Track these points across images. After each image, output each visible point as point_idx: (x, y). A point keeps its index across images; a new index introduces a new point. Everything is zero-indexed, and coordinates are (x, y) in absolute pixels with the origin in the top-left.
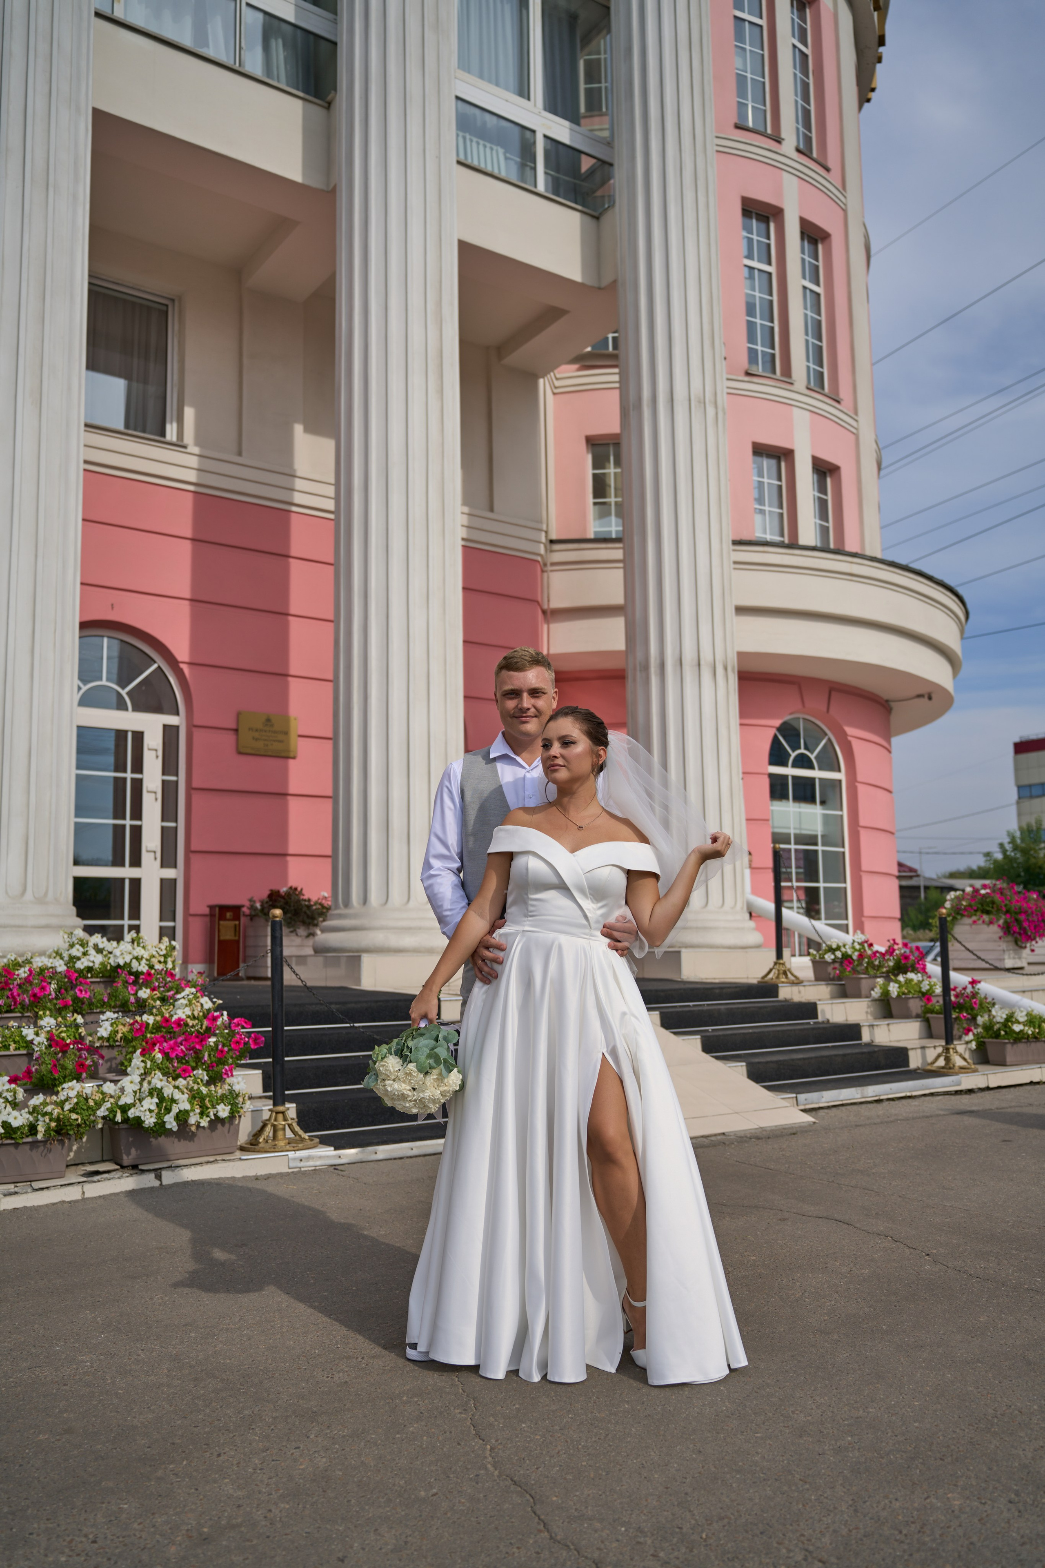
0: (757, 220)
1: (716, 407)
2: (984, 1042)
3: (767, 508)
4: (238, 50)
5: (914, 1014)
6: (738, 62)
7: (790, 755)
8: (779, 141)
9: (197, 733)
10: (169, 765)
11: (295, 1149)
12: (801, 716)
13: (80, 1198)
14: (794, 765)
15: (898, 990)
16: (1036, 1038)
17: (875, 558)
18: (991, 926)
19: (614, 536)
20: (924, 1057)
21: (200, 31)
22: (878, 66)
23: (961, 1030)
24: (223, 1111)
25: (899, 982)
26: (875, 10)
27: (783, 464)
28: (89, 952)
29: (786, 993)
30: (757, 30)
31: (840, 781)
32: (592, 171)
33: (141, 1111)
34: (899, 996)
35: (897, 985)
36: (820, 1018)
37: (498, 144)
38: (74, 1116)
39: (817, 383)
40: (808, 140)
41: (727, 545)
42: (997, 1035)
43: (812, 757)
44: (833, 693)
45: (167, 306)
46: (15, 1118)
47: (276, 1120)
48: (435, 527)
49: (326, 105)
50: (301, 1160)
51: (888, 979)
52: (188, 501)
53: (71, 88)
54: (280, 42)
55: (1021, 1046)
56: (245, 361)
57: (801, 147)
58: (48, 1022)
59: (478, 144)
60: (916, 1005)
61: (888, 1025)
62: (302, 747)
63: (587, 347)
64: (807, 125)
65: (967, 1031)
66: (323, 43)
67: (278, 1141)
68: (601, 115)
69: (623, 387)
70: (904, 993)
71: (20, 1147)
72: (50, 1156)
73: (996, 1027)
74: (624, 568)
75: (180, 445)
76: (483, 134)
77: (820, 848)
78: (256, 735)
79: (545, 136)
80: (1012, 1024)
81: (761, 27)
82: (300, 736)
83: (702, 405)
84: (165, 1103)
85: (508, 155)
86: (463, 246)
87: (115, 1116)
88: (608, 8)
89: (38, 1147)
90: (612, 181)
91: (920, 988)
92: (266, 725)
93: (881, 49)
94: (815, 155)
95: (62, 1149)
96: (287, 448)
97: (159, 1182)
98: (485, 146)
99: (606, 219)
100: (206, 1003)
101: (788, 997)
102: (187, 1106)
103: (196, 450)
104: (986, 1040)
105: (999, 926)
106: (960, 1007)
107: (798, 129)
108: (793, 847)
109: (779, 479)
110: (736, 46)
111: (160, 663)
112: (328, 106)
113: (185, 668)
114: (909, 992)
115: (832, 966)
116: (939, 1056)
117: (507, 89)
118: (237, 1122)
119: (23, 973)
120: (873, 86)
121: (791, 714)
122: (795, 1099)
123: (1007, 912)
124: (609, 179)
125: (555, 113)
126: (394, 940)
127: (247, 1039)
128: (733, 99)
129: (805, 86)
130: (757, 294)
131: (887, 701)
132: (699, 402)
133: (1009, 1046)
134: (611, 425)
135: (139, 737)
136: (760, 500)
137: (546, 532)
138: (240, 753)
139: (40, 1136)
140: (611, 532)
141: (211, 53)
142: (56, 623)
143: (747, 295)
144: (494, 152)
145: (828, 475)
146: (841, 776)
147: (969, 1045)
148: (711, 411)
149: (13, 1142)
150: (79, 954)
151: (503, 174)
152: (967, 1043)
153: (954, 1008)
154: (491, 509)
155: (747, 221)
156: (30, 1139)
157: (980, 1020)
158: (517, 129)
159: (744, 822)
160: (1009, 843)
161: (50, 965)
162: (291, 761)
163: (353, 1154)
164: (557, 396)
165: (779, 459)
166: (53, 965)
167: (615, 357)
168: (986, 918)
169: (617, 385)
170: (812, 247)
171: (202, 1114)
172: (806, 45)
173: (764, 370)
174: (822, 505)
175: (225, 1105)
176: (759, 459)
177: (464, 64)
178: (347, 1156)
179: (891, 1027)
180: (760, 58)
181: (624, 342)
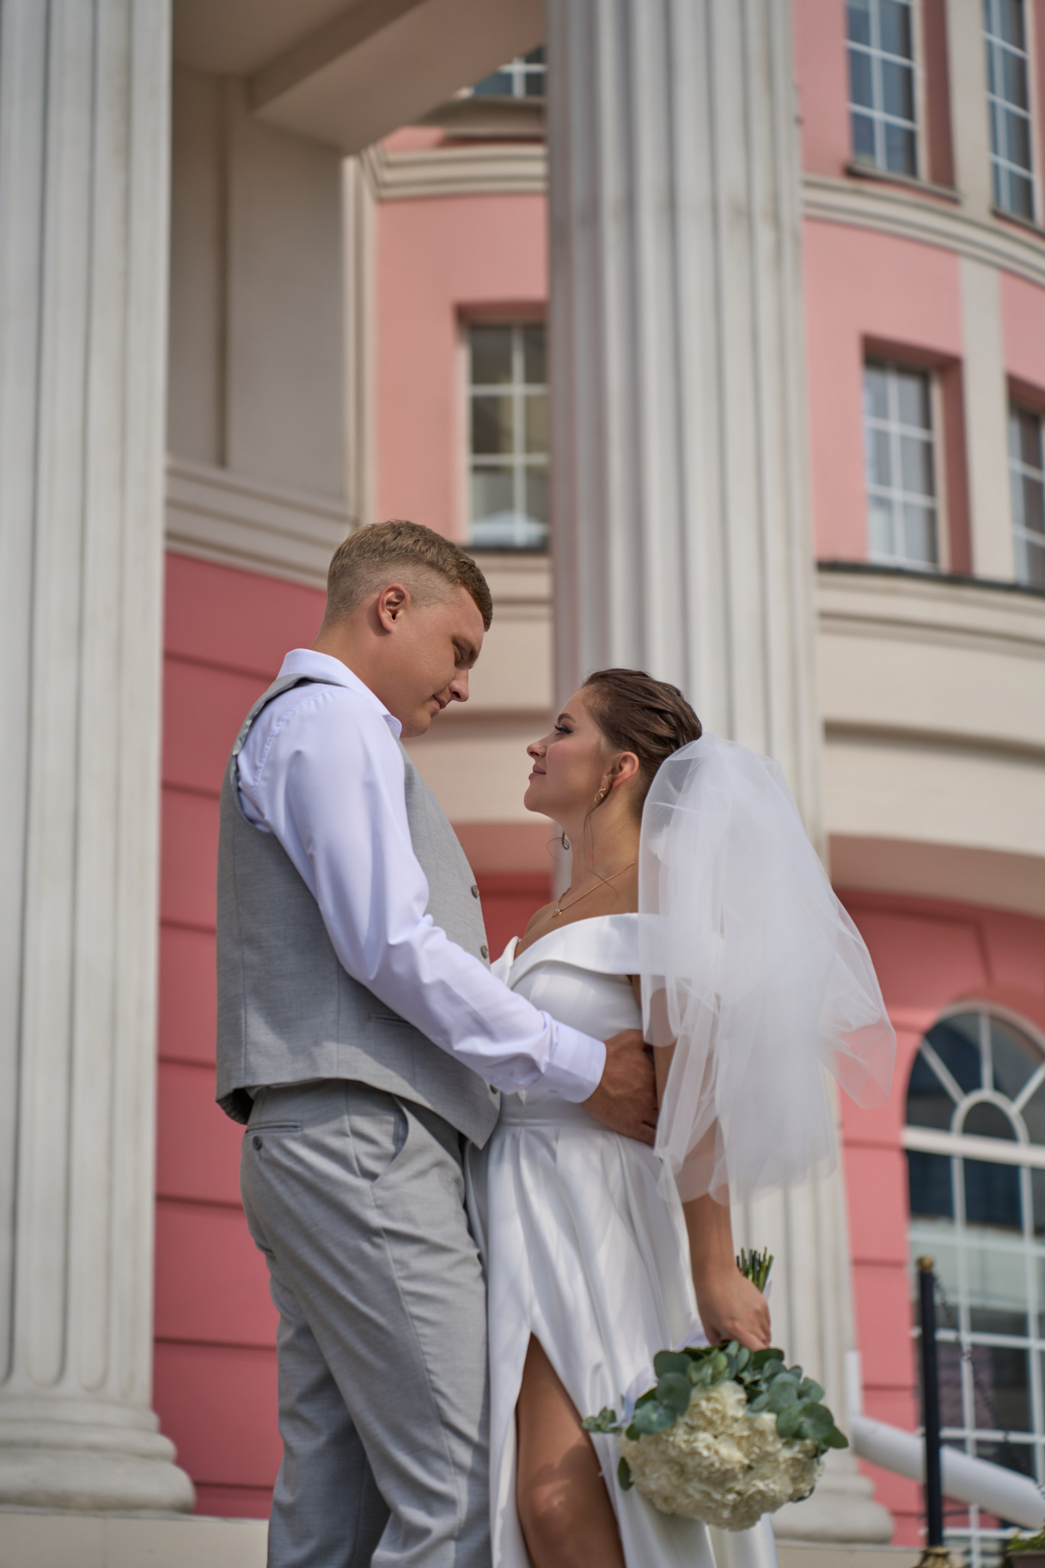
1: (778, 229)
3: (896, 494)
12: (983, 1006)
14: (967, 1130)
19: (521, 541)
27: (935, 392)
39: (1016, 205)
43: (1013, 1109)
63: (460, 87)
69: (553, 190)
83: (745, 218)
108: (967, 1338)
109: (927, 426)
121: (959, 999)
132: (738, 211)
134: (520, 280)
136: (883, 478)
140: (513, 536)
148: (765, 236)
154: (222, 459)
159: (846, 1269)
165: (924, 378)
167: (537, 112)
169: (541, 185)
173: (890, 165)
176: (876, 377)
181: (554, 86)
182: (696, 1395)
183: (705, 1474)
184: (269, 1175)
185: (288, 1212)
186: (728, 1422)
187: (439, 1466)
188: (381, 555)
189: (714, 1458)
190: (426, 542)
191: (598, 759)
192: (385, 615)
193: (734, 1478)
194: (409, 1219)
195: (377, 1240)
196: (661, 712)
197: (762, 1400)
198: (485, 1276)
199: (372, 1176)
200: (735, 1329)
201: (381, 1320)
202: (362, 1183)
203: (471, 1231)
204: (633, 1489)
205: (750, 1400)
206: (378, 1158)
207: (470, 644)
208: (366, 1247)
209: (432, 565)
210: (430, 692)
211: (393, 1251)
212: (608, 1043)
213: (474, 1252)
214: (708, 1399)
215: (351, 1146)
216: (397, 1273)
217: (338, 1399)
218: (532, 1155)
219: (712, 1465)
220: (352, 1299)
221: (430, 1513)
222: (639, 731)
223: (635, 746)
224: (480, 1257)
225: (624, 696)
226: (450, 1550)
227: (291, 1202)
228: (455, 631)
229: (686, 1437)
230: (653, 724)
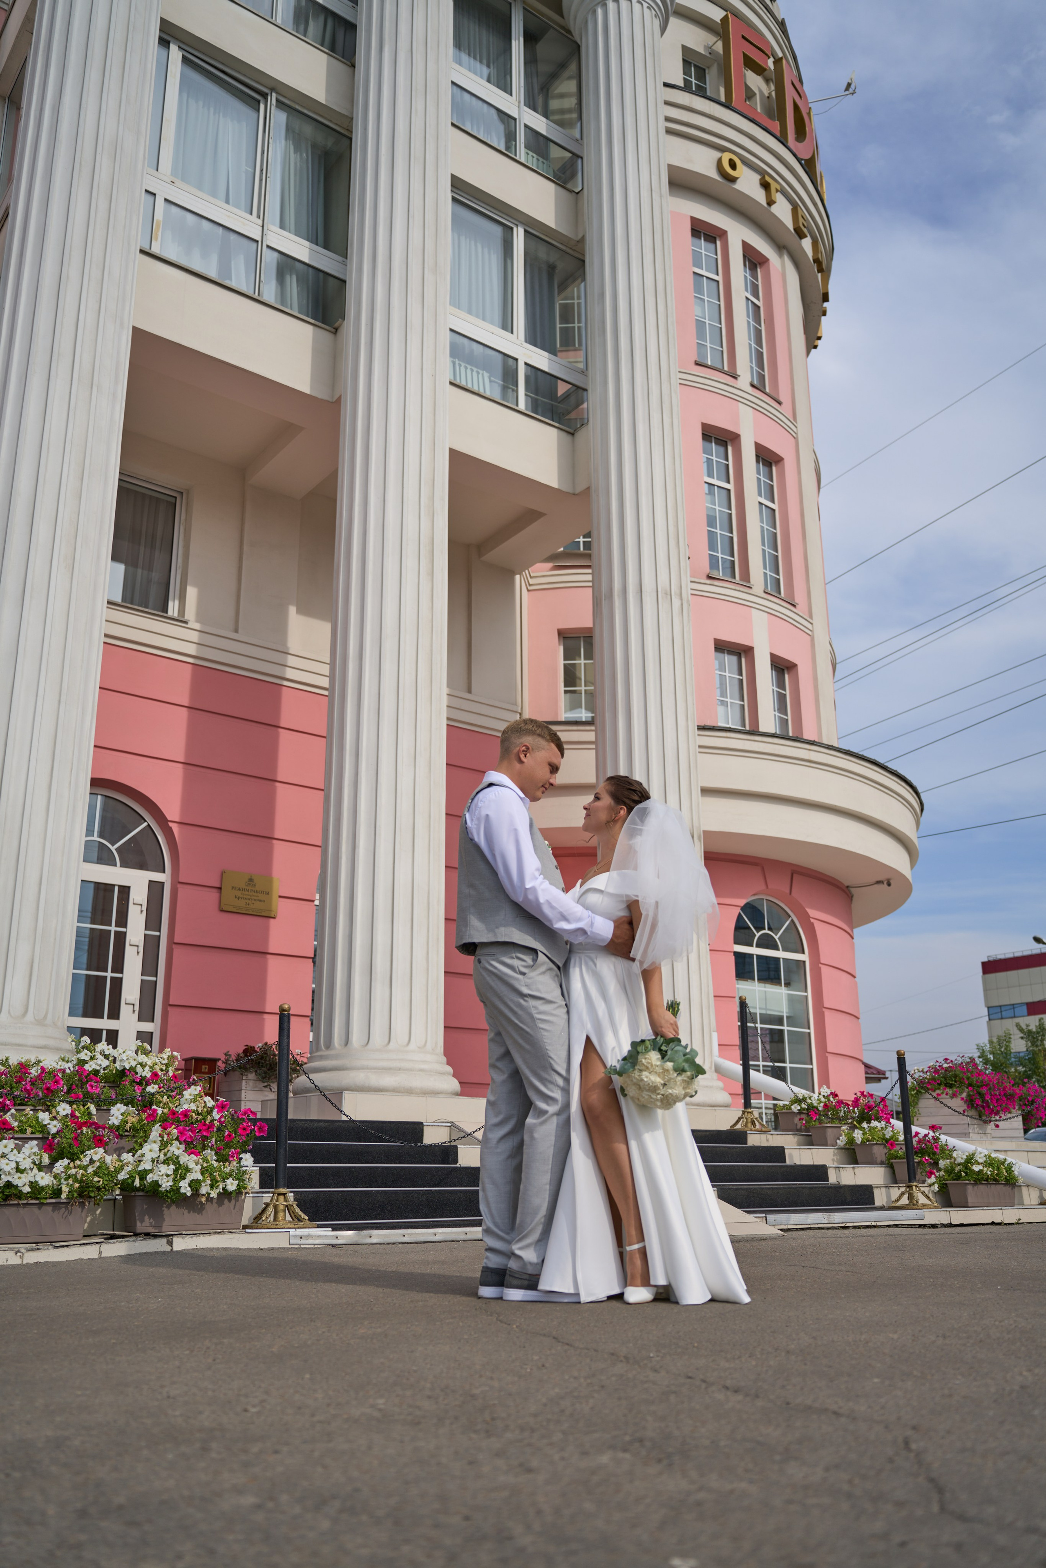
0: (716, 443)
1: (681, 599)
2: (946, 1184)
3: (729, 700)
4: (258, 283)
5: (879, 1160)
6: (697, 311)
7: (755, 935)
8: (735, 377)
9: (182, 890)
10: (153, 920)
11: (296, 1226)
12: (764, 897)
13: (97, 1257)
14: (758, 946)
15: (863, 1137)
16: (995, 1180)
17: (832, 746)
18: (954, 1099)
19: (584, 720)
20: (889, 1196)
21: (225, 266)
22: (823, 318)
23: (924, 1174)
24: (232, 1185)
25: (863, 1129)
26: (818, 272)
27: (743, 660)
28: (96, 1057)
29: (754, 1140)
30: (715, 284)
31: (804, 962)
32: (567, 396)
33: (159, 1175)
34: (863, 1142)
35: (861, 1132)
36: (788, 1162)
37: (483, 370)
38: (96, 1179)
39: (774, 589)
40: (762, 378)
41: (693, 728)
42: (958, 1177)
43: (776, 937)
44: (795, 875)
45: (176, 498)
46: (42, 1178)
47: (277, 1201)
48: (423, 693)
49: (334, 330)
50: (301, 1238)
51: (853, 1128)
52: (186, 673)
53: (117, 307)
54: (294, 278)
55: (982, 1188)
56: (245, 548)
57: (755, 382)
58: (64, 1109)
59: (466, 368)
60: (880, 1152)
61: (854, 1168)
62: (282, 908)
63: (561, 548)
64: (760, 364)
65: (930, 1174)
66: (331, 279)
67: (279, 1221)
68: (576, 350)
69: (595, 586)
70: (868, 1141)
71: (44, 1208)
72: (70, 1218)
73: (957, 1169)
74: (596, 749)
75: (181, 621)
76: (470, 360)
77: (785, 1028)
78: (239, 894)
79: (526, 364)
80: (972, 1165)
81: (718, 282)
82: (280, 897)
83: (669, 597)
84: (181, 1171)
85: (492, 378)
86: (453, 454)
87: (133, 1182)
88: (584, 261)
89: (60, 1209)
90: (585, 405)
91: (884, 1135)
92: (249, 884)
93: (825, 304)
94: (767, 390)
95: (82, 1212)
96: (281, 628)
97: (171, 1248)
98: (472, 371)
99: (581, 435)
100: (209, 1101)
101: (757, 1144)
102: (200, 1177)
103: (197, 626)
104: (947, 1182)
105: (962, 1099)
106: (921, 1152)
107: (752, 368)
108: (759, 1026)
109: (741, 674)
110: (695, 296)
111: (150, 821)
112: (336, 331)
113: (175, 828)
114: (873, 1138)
115: (799, 1117)
116: (903, 1194)
117: (492, 323)
118: (243, 1198)
119: (34, 1072)
120: (819, 335)
121: (754, 895)
122: (765, 1218)
123: (970, 1085)
124: (582, 403)
125: (535, 344)
126: (375, 1080)
127: (253, 1127)
128: (693, 340)
129: (758, 333)
130: (717, 508)
131: (848, 887)
132: (666, 594)
133: (970, 1187)
134: (583, 619)
135: (125, 891)
136: (723, 694)
137: (520, 714)
138: (222, 911)
139: (64, 1196)
140: (582, 717)
141: (233, 284)
142: (72, 764)
143: (708, 508)
144: (480, 376)
145: (786, 672)
146: (804, 957)
147: (932, 1188)
148: (676, 602)
149: (37, 1202)
150: (87, 1058)
151: (488, 394)
152: (930, 1186)
153: (916, 1153)
154: (469, 691)
155: (707, 444)
156: (53, 1201)
157: (942, 1163)
158: (500, 356)
159: (712, 998)
160: (979, 1057)
161: (59, 1067)
162: (272, 920)
163: (349, 1236)
164: (530, 592)
165: (739, 655)
166: (62, 1068)
167: (589, 556)
168: (950, 1091)
169: (590, 584)
170: (766, 469)
171: (212, 1187)
172: (758, 299)
173: (724, 574)
174: (781, 700)
175: (233, 1180)
176: (720, 655)
177: (455, 302)
178: (343, 1237)
179: (856, 1170)
180: (717, 307)
181: (595, 546)
182: (640, 1057)
183: (647, 1088)
184: (484, 973)
185: (491, 987)
186: (654, 1067)
187: (551, 1086)
188: (520, 732)
189: (650, 1082)
190: (537, 726)
191: (610, 809)
192: (522, 756)
193: (659, 1089)
194: (538, 990)
195: (526, 998)
196: (634, 791)
197: (667, 1058)
198: (568, 1012)
199: (524, 974)
200: (662, 1031)
201: (528, 1030)
202: (520, 977)
203: (563, 995)
204: (628, 1096)
205: (663, 1058)
206: (526, 967)
207: (556, 765)
208: (522, 1001)
209: (539, 735)
210: (541, 784)
211: (532, 1003)
212: (615, 922)
213: (564, 1003)
214: (646, 1059)
215: (515, 963)
216: (534, 1011)
217: (512, 1060)
218: (587, 965)
219: (649, 1084)
220: (517, 1022)
221: (548, 1105)
222: (626, 798)
223: (625, 804)
224: (566, 1005)
225: (620, 785)
226: (555, 1120)
227: (493, 984)
228: (550, 760)
229: (639, 1074)
230: (631, 795)
